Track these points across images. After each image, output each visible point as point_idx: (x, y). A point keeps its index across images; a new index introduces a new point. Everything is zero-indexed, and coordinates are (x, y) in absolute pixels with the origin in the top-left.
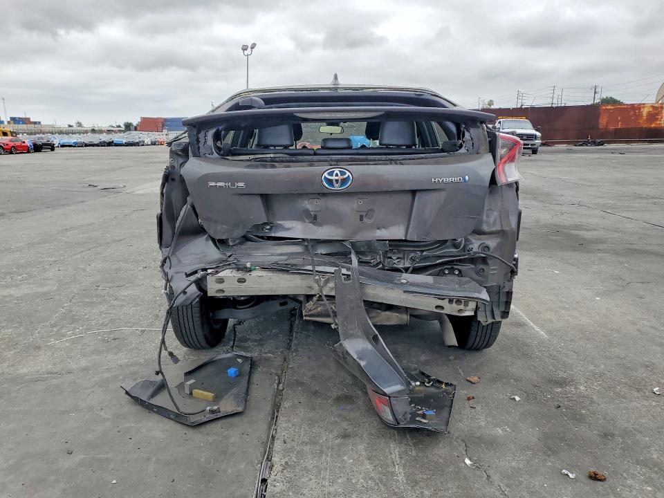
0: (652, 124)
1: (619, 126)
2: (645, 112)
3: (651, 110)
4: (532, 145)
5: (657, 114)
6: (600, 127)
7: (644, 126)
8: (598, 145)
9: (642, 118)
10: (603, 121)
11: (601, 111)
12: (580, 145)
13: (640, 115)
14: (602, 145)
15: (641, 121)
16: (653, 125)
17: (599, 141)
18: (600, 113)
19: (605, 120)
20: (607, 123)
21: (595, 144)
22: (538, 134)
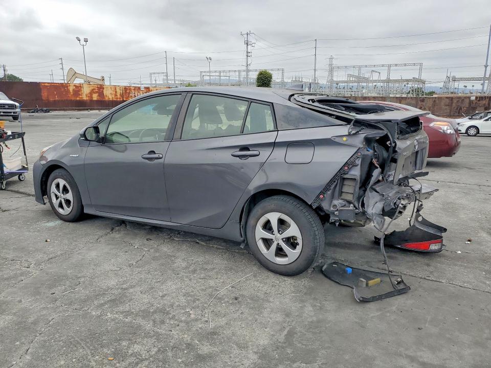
0: (77, 97)
1: (57, 99)
2: (71, 88)
3: (74, 88)
4: (14, 113)
5: (79, 91)
6: (43, 98)
7: (73, 99)
8: (46, 112)
9: (70, 94)
10: (44, 94)
11: (41, 87)
12: (32, 112)
13: (68, 91)
14: (48, 112)
15: (70, 95)
16: (78, 99)
17: (45, 109)
18: (41, 89)
19: (46, 94)
20: (48, 96)
21: (42, 111)
22: (17, 104)
